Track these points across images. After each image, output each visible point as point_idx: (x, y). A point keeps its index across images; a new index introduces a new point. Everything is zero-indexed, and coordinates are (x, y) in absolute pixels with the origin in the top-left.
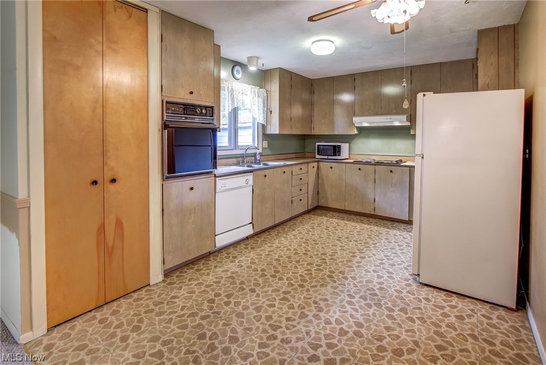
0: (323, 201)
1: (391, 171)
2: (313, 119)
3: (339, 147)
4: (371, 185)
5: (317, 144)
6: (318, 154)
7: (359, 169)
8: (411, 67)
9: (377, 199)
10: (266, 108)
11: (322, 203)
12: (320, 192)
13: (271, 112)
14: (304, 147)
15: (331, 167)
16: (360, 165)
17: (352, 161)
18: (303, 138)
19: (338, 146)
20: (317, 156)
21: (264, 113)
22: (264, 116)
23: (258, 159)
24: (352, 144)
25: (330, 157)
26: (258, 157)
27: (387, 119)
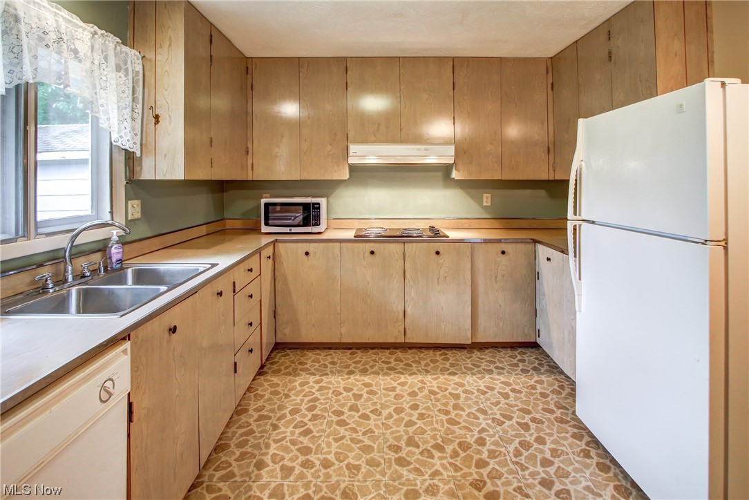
0: (287, 331)
1: (438, 253)
2: (250, 146)
3: (317, 207)
4: (396, 283)
5: (263, 201)
6: (267, 224)
7: (372, 253)
8: (453, 58)
9: (409, 311)
10: (140, 106)
11: (287, 335)
12: (279, 311)
13: (157, 117)
14: (220, 207)
15: (307, 254)
16: (372, 244)
17: (350, 235)
18: (221, 188)
19: (314, 204)
20: (264, 229)
21: (133, 119)
22: (133, 129)
23: (115, 258)
24: (331, 199)
25: (294, 230)
26: (116, 252)
27: (419, 150)
